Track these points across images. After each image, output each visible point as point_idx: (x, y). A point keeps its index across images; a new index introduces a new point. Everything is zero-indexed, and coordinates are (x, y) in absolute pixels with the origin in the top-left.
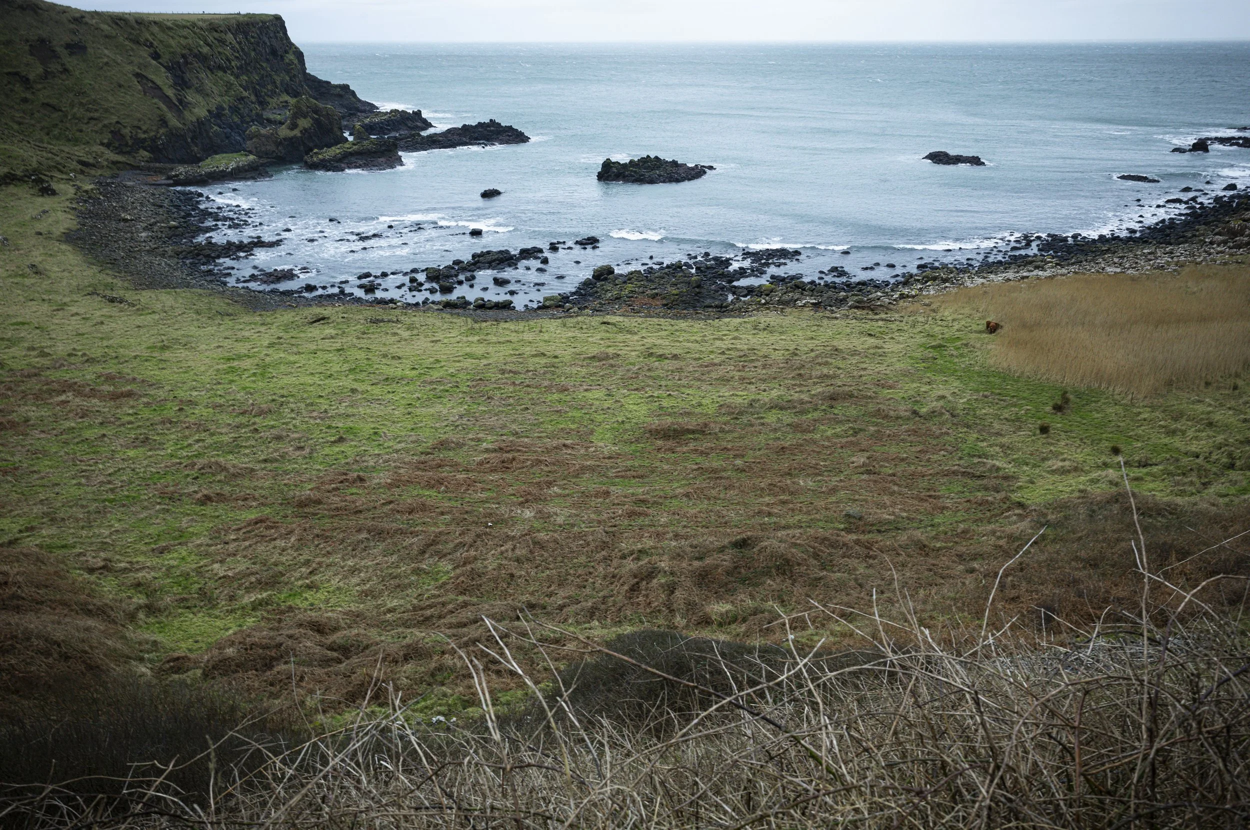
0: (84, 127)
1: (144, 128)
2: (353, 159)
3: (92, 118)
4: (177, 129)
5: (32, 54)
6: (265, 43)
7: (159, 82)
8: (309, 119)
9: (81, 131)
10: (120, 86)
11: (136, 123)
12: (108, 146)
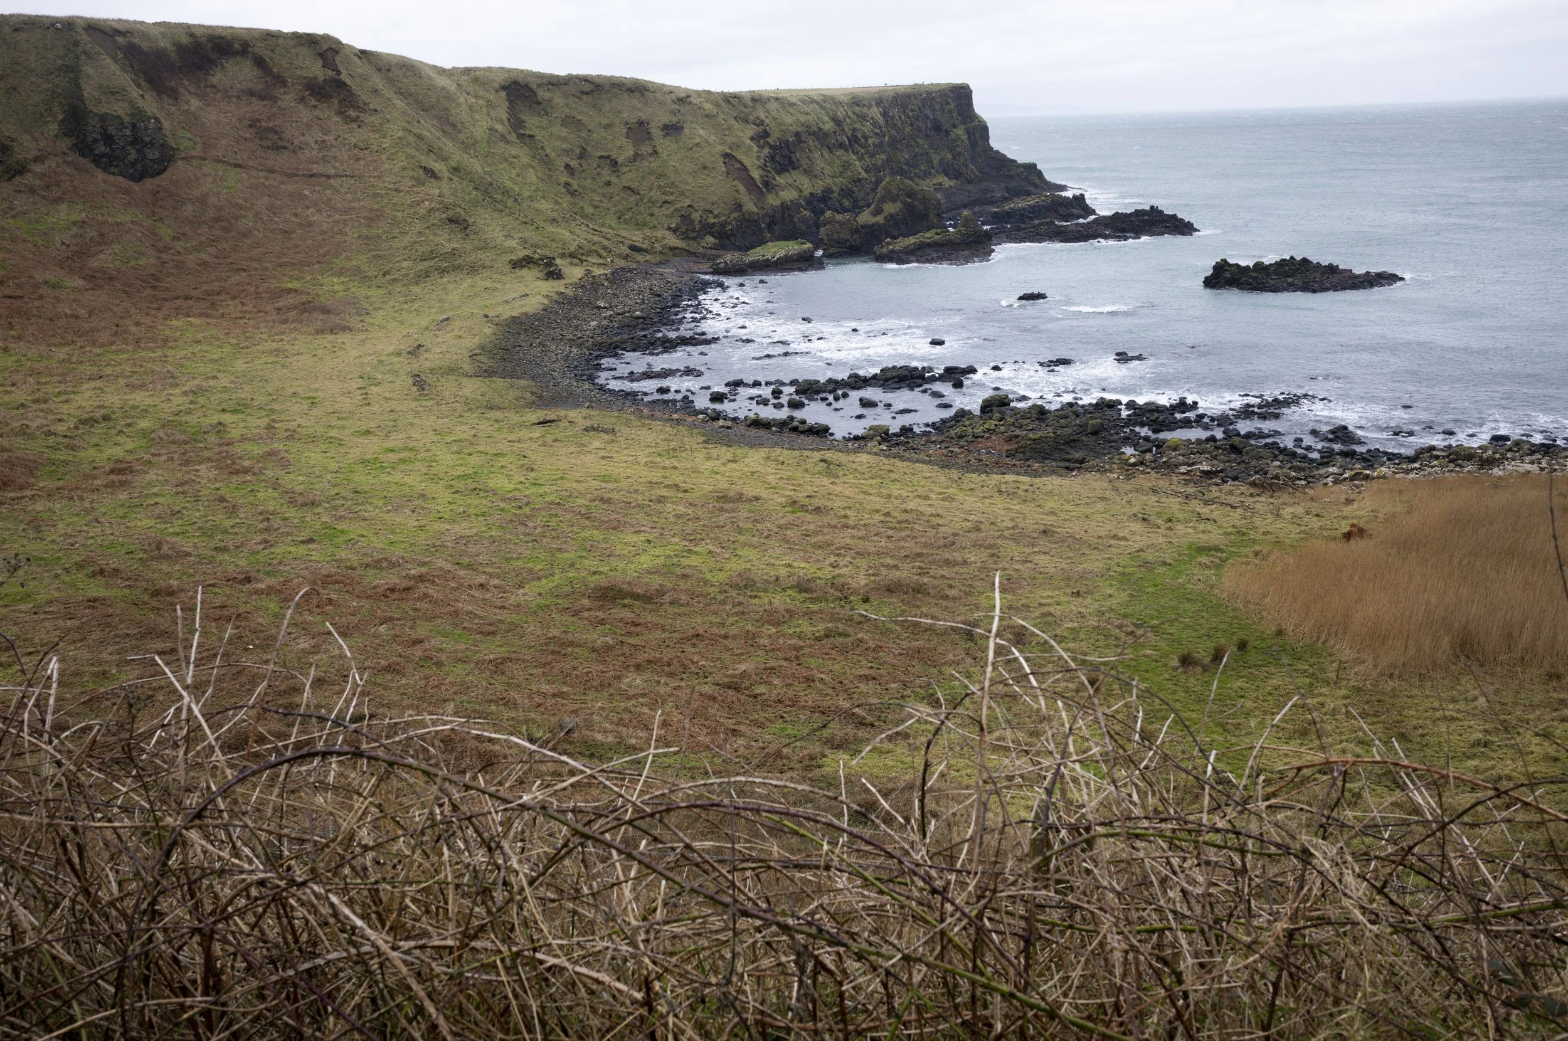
0: (656, 211)
1: (716, 212)
2: (929, 251)
3: (666, 202)
4: (751, 213)
5: (628, 137)
6: (926, 116)
7: (747, 163)
8: (899, 203)
9: (652, 215)
10: (705, 168)
11: (708, 207)
12: (674, 231)
